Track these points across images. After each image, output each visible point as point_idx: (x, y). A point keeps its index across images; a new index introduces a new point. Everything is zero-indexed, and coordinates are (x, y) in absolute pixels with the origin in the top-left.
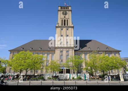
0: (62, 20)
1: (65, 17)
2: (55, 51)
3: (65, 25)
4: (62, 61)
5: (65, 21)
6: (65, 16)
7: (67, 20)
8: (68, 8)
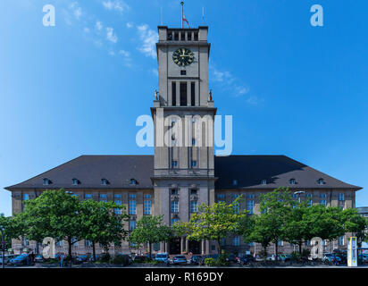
0: (174, 85)
1: (183, 72)
2: (153, 189)
3: (183, 102)
4: (176, 217)
5: (183, 86)
6: (183, 69)
7: (193, 85)
8: (196, 36)
